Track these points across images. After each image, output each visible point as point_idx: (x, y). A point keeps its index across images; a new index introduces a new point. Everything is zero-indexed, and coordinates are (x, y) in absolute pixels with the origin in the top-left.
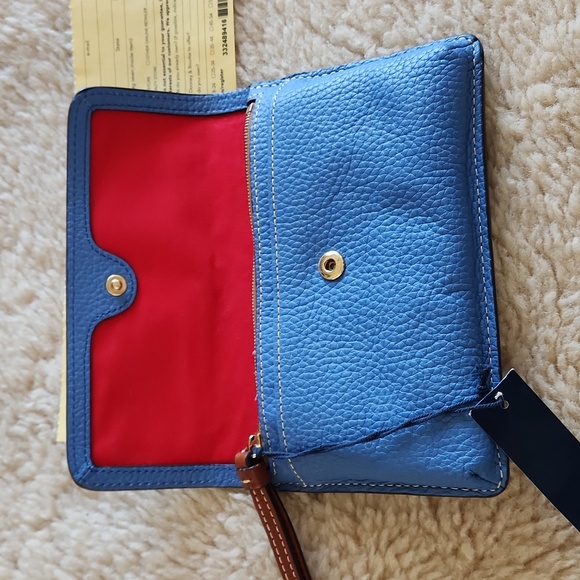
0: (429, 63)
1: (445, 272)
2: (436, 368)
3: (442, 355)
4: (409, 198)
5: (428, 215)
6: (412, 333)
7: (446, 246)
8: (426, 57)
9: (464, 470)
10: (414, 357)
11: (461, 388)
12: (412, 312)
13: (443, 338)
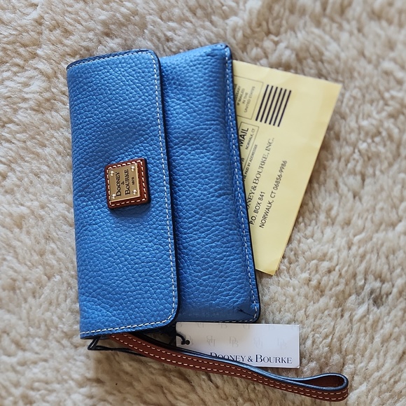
0: (201, 58)
1: (216, 183)
2: (214, 244)
3: (217, 236)
4: (192, 139)
5: (204, 149)
6: (198, 223)
7: (216, 168)
8: (199, 55)
9: (234, 308)
10: (199, 238)
11: (230, 256)
12: (197, 210)
13: (217, 225)
